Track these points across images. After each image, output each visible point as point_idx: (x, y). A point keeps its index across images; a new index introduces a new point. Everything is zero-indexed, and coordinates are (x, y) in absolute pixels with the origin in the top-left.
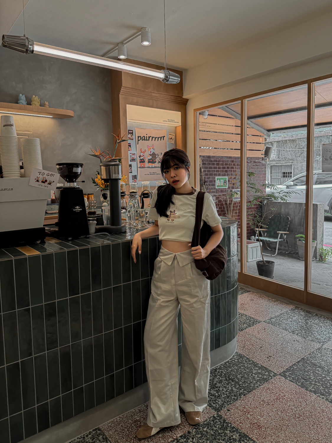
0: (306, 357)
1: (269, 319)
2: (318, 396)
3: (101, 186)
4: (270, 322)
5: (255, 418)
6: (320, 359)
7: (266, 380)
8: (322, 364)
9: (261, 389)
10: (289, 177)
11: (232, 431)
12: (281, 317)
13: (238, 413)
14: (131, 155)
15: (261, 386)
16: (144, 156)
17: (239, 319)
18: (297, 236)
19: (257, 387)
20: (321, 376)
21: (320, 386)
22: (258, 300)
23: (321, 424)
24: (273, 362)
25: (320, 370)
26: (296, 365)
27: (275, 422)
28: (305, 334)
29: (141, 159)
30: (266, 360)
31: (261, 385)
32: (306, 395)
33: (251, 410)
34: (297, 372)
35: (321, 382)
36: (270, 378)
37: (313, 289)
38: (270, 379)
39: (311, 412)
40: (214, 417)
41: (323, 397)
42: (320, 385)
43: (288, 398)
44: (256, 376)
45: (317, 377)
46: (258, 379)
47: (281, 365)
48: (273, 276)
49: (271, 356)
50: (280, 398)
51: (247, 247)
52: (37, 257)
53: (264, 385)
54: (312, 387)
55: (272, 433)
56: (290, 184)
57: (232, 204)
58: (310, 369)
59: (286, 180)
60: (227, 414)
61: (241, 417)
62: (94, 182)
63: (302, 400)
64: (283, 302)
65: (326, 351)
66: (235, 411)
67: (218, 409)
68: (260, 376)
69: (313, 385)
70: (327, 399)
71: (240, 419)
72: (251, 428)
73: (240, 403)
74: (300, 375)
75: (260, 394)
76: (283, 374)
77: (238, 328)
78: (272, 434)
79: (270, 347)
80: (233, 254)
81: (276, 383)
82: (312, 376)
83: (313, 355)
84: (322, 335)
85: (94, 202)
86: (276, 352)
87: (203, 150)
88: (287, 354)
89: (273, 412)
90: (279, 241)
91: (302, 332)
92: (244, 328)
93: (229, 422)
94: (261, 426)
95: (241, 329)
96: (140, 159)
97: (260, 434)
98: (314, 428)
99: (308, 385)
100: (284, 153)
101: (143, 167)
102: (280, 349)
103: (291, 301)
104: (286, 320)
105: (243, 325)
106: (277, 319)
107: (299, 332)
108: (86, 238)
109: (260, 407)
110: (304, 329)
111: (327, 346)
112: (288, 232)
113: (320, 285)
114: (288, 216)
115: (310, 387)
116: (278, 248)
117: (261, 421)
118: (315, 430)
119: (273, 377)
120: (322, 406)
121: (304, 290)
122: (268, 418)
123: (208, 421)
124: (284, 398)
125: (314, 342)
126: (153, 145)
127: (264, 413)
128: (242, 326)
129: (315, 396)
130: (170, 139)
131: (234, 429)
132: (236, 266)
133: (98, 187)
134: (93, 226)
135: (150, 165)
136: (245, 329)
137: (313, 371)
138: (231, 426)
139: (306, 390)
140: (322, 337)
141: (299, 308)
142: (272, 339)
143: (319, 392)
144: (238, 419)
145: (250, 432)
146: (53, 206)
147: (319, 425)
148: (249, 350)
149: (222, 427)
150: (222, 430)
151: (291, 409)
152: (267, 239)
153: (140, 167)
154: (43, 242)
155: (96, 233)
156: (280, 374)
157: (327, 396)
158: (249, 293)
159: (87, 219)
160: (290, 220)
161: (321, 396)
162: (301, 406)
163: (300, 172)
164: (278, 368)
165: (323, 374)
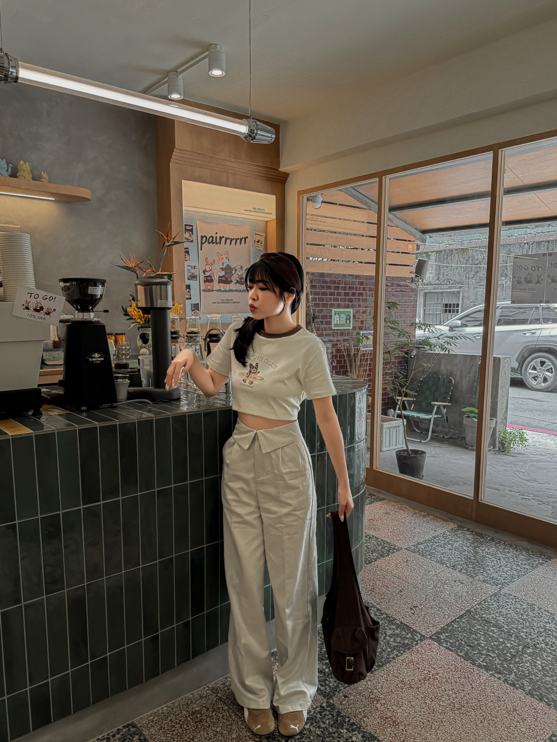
0: (474, 609)
1: (414, 546)
2: (492, 674)
3: (139, 320)
4: (415, 550)
5: (388, 709)
6: (497, 612)
7: (407, 647)
8: (500, 621)
9: (399, 662)
10: (453, 312)
11: (351, 729)
12: (433, 543)
13: (362, 701)
14: (189, 268)
15: (400, 658)
16: (211, 270)
17: (366, 545)
18: (464, 410)
19: (393, 658)
20: (497, 640)
21: (495, 657)
22: (397, 513)
23: (495, 719)
24: (419, 617)
25: (495, 631)
26: (458, 622)
27: (420, 715)
28: (473, 571)
29: (207, 277)
30: (408, 613)
31: (399, 655)
32: (472, 673)
33: (382, 696)
34: (458, 634)
35: (497, 652)
36: (415, 643)
37: (488, 497)
38: (414, 645)
39: (479, 701)
40: (322, 707)
41: (500, 676)
42: (496, 655)
43: (443, 678)
44: (392, 640)
45: (491, 642)
46: (396, 644)
47: (432, 622)
48: (423, 474)
49: (417, 607)
50: (430, 678)
51: (382, 426)
52: (26, 439)
53: (405, 655)
54: (481, 659)
55: (415, 733)
56: (456, 324)
57: (359, 355)
58: (479, 629)
59: (449, 317)
60: (343, 703)
61: (366, 707)
62: (126, 314)
63: (465, 681)
64: (438, 517)
65: (506, 598)
66: (357, 698)
67: (329, 694)
68: (399, 640)
69: (483, 657)
70: (506, 681)
71: (364, 711)
72: (381, 724)
73: (365, 685)
74: (463, 638)
75: (398, 670)
76: (436, 638)
77: (364, 558)
78: (416, 735)
79: (415, 590)
80: (359, 438)
81: (423, 651)
82: (483, 640)
83: (485, 605)
84: (500, 573)
85: (126, 347)
86: (426, 600)
87: (312, 263)
88: (443, 603)
89: (417, 700)
90: (434, 418)
91: (468, 567)
92: (373, 559)
93: (345, 716)
94: (397, 721)
95: (369, 561)
96: (205, 277)
97: (396, 735)
98: (483, 726)
99: (476, 657)
100: (447, 272)
101: (209, 291)
102: (431, 595)
103: (451, 516)
104: (441, 547)
105: (372, 554)
106: (428, 546)
107: (463, 568)
108: (112, 407)
109: (397, 692)
110: (472, 562)
111: (508, 590)
112: (449, 403)
113: (499, 490)
114: (450, 378)
115: (479, 660)
116: (433, 429)
117: (398, 715)
118: (486, 728)
119: (419, 642)
120: (497, 690)
121: (473, 499)
122: (411, 709)
123: (312, 713)
124: (437, 679)
125: (487, 583)
126: (227, 253)
127: (404, 701)
128: (369, 555)
129: (486, 675)
130: (256, 242)
131: (354, 727)
132: (363, 458)
133: (133, 323)
134: (123, 387)
135: (222, 286)
136: (375, 561)
137: (484, 632)
138: (349, 721)
139: (473, 665)
140: (501, 576)
141: (464, 528)
142: (420, 578)
143: (493, 668)
144: (360, 710)
145: (380, 732)
146: (56, 352)
147: (492, 721)
148: (381, 595)
149: (334, 723)
150: (335, 727)
151: (447, 696)
152: (415, 414)
153: (204, 290)
154: (38, 414)
155: (128, 399)
156: (430, 638)
157: (506, 675)
158: (382, 501)
159: (113, 375)
160: (453, 383)
161: (495, 675)
162: (464, 691)
163: (473, 304)
164: (428, 626)
165: (501, 638)
